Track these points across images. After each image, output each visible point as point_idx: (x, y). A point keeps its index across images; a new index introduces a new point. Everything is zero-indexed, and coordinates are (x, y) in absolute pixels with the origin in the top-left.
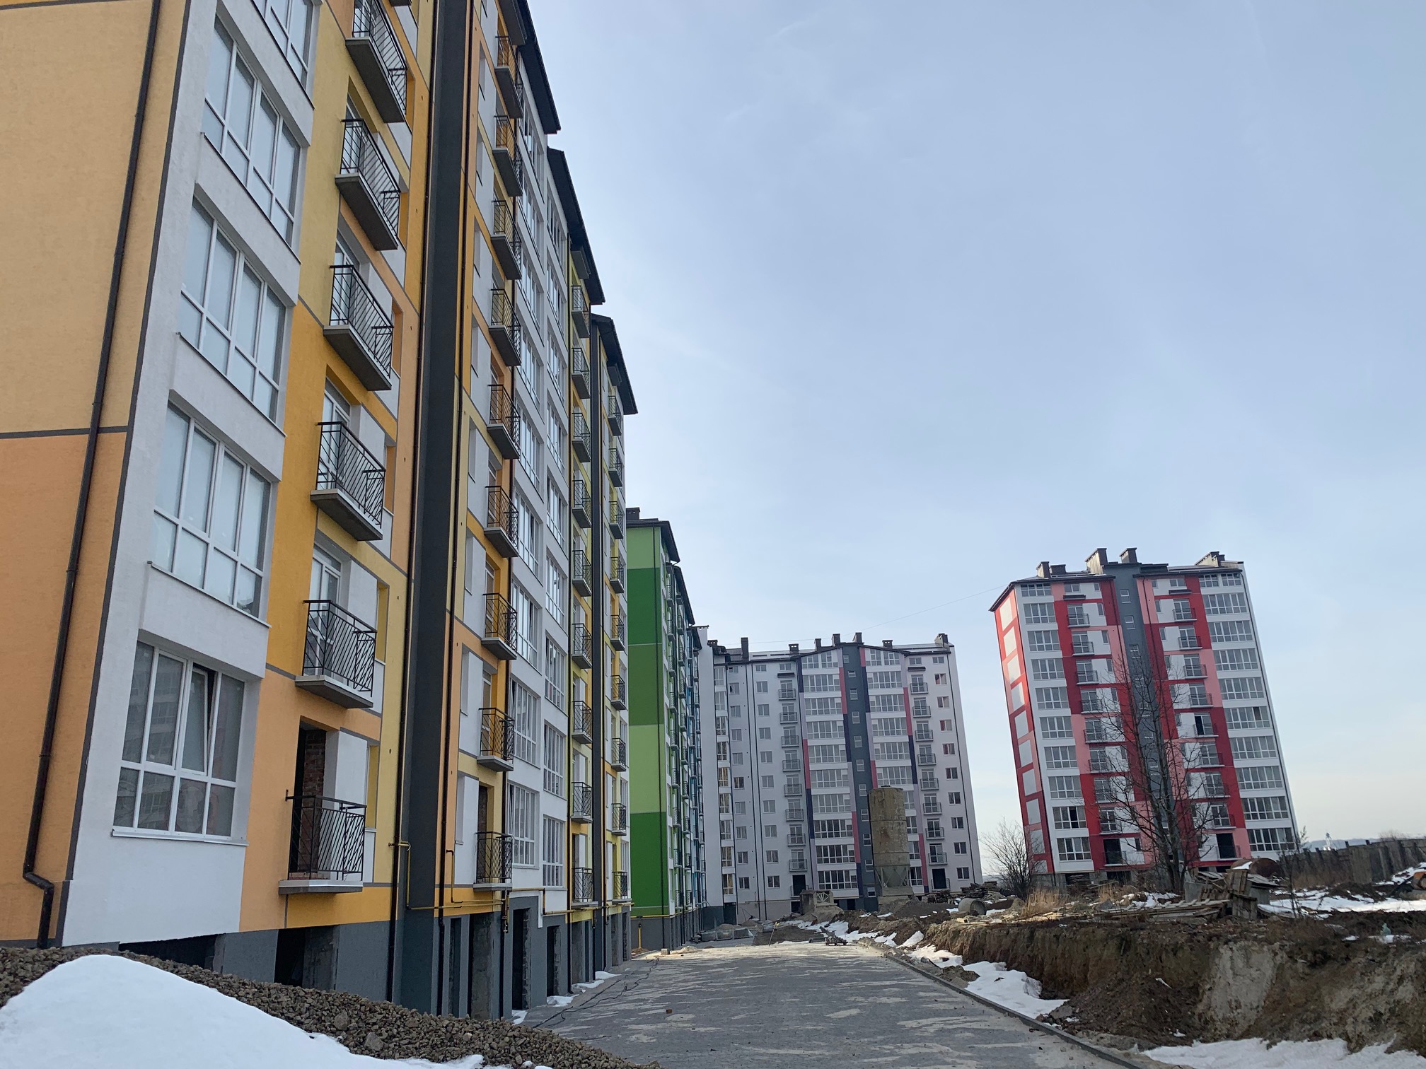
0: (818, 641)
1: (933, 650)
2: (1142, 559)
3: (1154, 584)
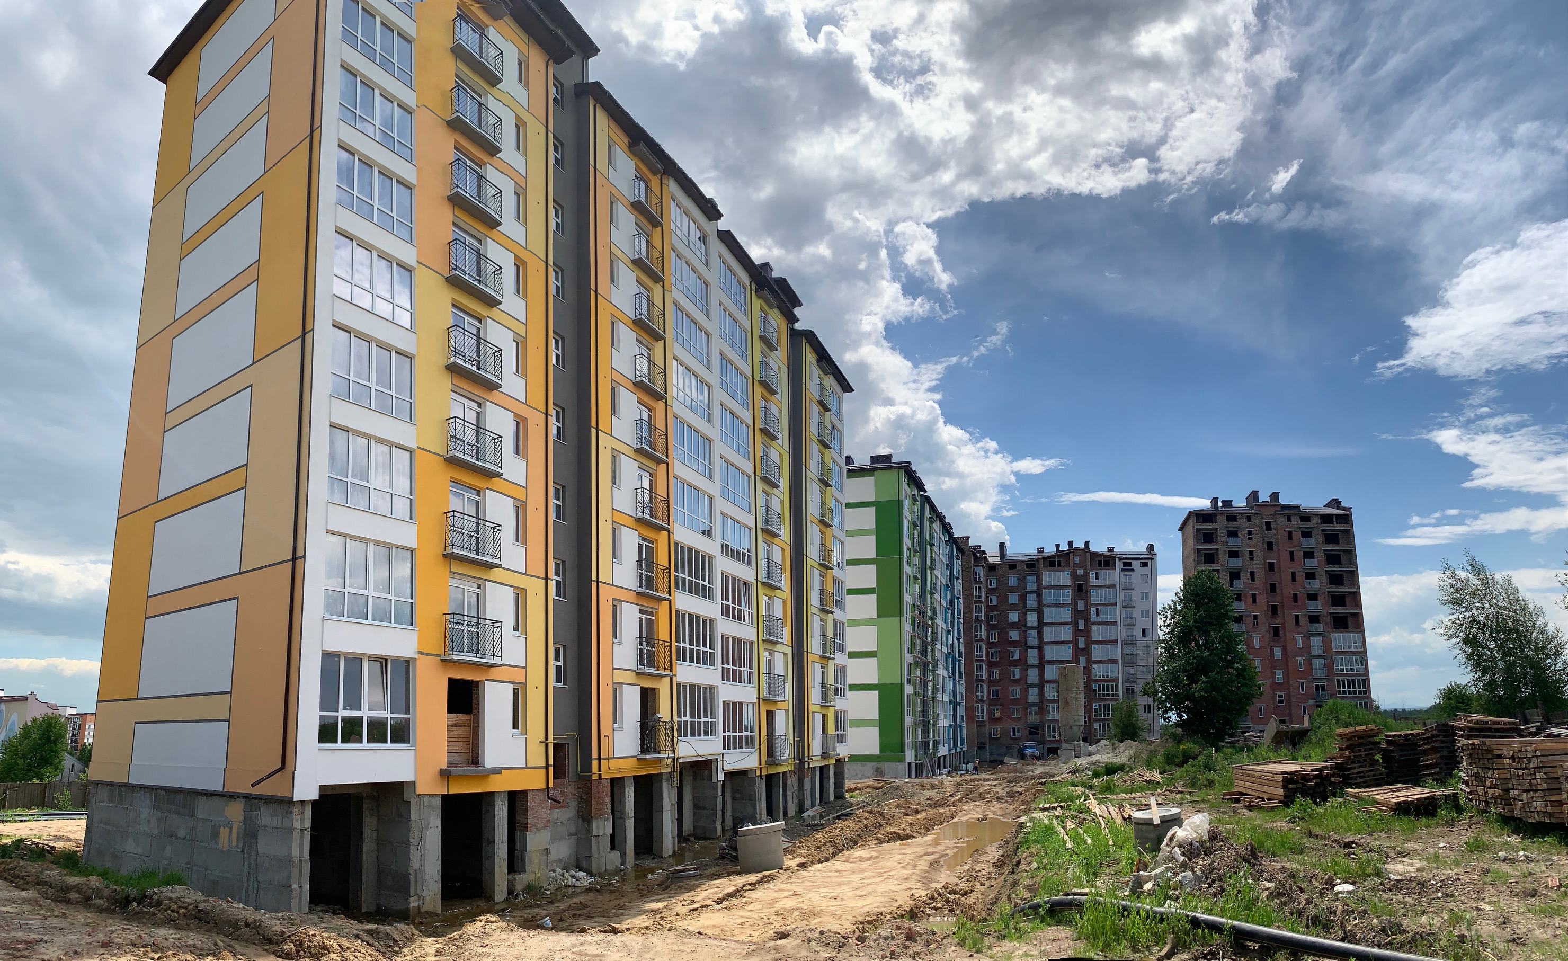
0: (1058, 546)
1: (1141, 557)
2: (1283, 500)
3: (1289, 520)
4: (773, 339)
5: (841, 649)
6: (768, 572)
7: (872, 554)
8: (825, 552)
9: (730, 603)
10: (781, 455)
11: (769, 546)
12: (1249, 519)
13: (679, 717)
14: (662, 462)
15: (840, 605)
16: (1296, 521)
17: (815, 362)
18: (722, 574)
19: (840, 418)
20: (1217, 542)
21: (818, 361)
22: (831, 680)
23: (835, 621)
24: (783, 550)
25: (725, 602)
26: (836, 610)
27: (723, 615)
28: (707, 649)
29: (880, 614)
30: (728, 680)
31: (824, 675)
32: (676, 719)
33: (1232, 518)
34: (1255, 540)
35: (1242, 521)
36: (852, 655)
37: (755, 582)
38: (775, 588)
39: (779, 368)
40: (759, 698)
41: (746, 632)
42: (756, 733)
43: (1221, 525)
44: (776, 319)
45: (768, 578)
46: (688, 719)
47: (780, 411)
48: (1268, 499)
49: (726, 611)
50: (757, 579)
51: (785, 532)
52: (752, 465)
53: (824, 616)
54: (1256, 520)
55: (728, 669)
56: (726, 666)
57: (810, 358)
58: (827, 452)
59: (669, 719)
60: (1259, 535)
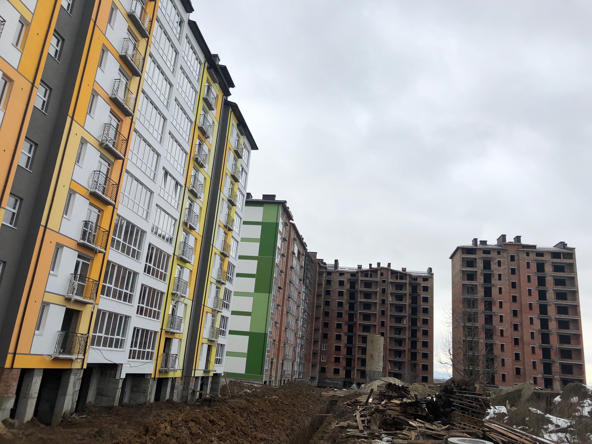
1: (424, 275)
3: (528, 254)
4: (212, 101)
5: (227, 306)
6: (183, 251)
7: (256, 254)
8: (226, 245)
9: (152, 265)
10: (205, 179)
11: (187, 234)
12: (499, 253)
13: (95, 331)
14: (120, 158)
15: (230, 280)
16: (533, 256)
17: (235, 125)
18: (150, 245)
19: (247, 165)
20: (476, 267)
21: (238, 125)
22: (217, 325)
23: (226, 290)
24: (196, 239)
25: (148, 264)
26: (227, 283)
27: (145, 271)
28: (128, 292)
29: (256, 291)
30: (141, 314)
31: (213, 322)
32: (91, 334)
33: (487, 251)
34: (502, 267)
35: (493, 255)
36: (234, 313)
37: (172, 255)
38: (185, 262)
39: (213, 123)
40: (162, 329)
41: (160, 286)
42: (155, 351)
43: (479, 255)
44: (216, 90)
45: (183, 254)
46: (103, 335)
47: (209, 150)
48: (513, 241)
49: (148, 270)
50: (174, 254)
51: (200, 228)
52: (185, 180)
53: (219, 286)
54: (504, 254)
55: (142, 308)
56: (141, 305)
57: (233, 122)
58: (236, 184)
59: (86, 332)
60: (506, 264)
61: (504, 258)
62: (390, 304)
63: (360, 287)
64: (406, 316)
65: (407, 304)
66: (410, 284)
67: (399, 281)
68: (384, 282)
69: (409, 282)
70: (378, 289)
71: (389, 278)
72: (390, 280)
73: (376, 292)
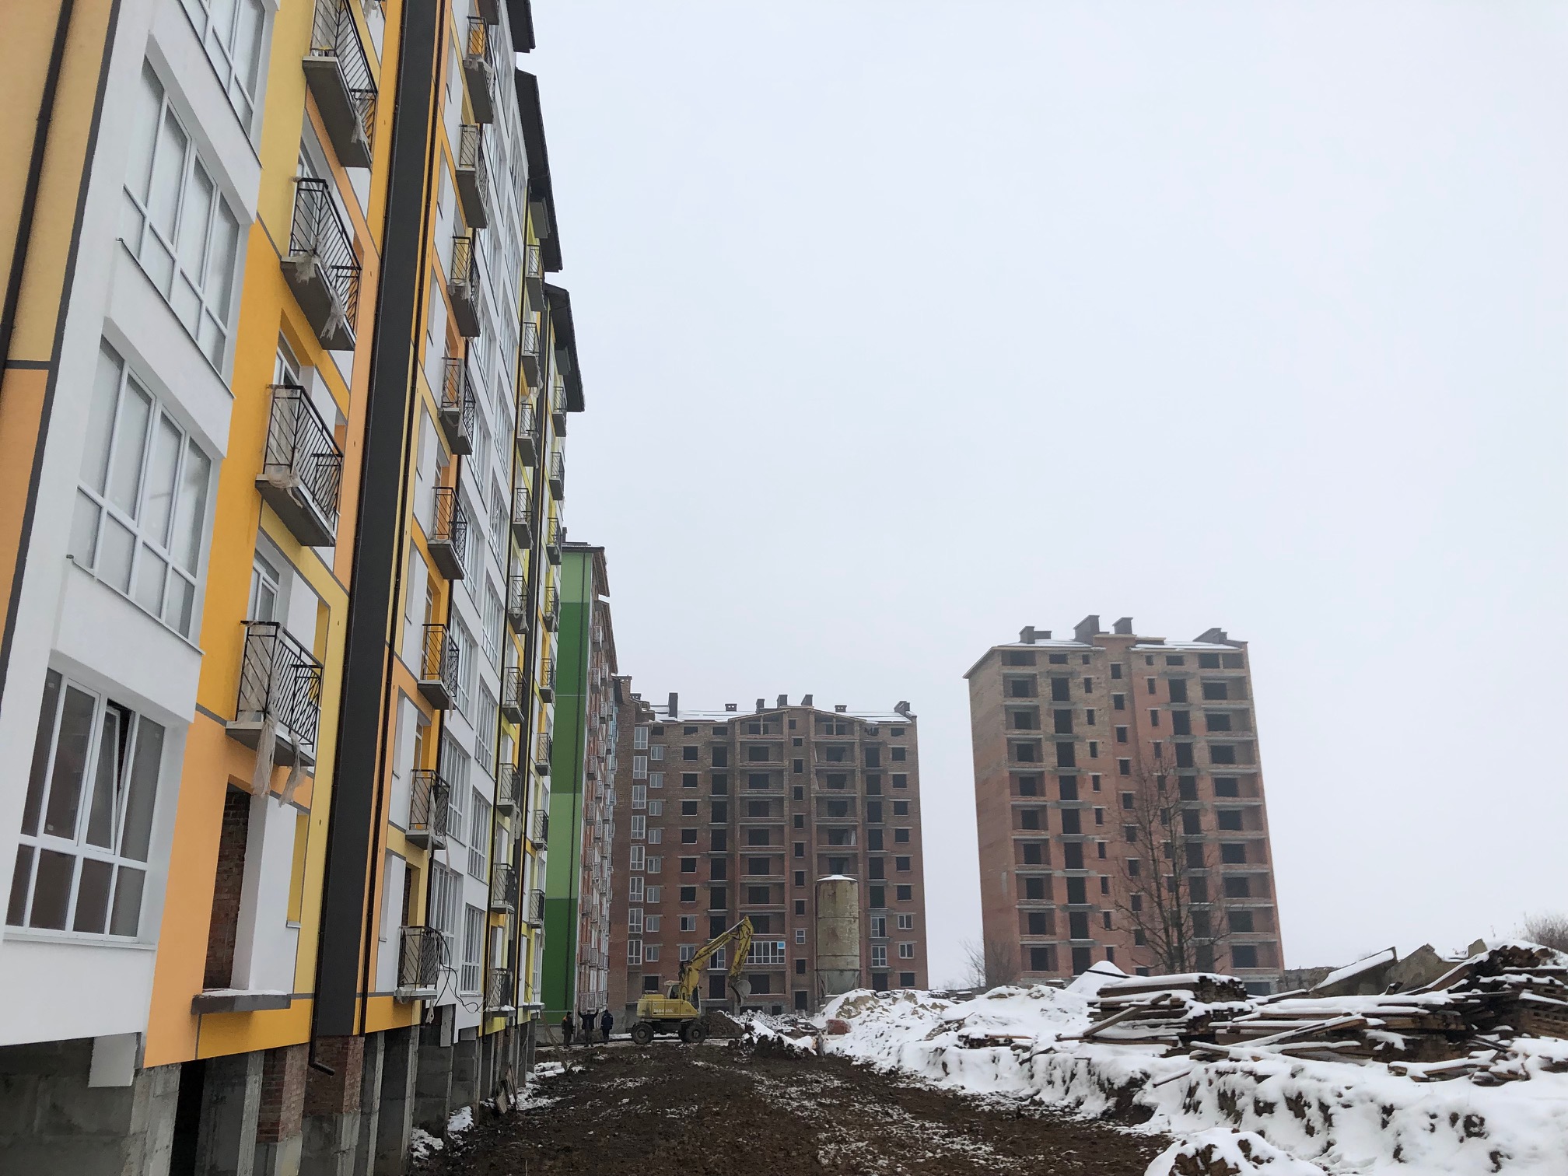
2: (1137, 630)
3: (1149, 661)
12: (1086, 660)
16: (1159, 662)
20: (1036, 695)
33: (1058, 657)
34: (1095, 693)
35: (1074, 664)
43: (1041, 668)
48: (1114, 630)
54: (1095, 661)
60: (1103, 685)
61: (1098, 672)
62: (818, 799)
63: (739, 761)
64: (855, 827)
65: (858, 795)
66: (862, 744)
67: (834, 738)
68: (798, 742)
69: (860, 740)
70: (786, 763)
71: (812, 734)
72: (814, 738)
73: (780, 773)
